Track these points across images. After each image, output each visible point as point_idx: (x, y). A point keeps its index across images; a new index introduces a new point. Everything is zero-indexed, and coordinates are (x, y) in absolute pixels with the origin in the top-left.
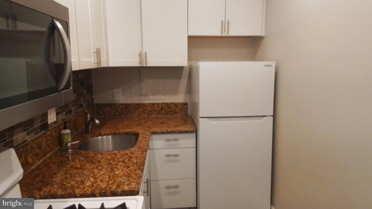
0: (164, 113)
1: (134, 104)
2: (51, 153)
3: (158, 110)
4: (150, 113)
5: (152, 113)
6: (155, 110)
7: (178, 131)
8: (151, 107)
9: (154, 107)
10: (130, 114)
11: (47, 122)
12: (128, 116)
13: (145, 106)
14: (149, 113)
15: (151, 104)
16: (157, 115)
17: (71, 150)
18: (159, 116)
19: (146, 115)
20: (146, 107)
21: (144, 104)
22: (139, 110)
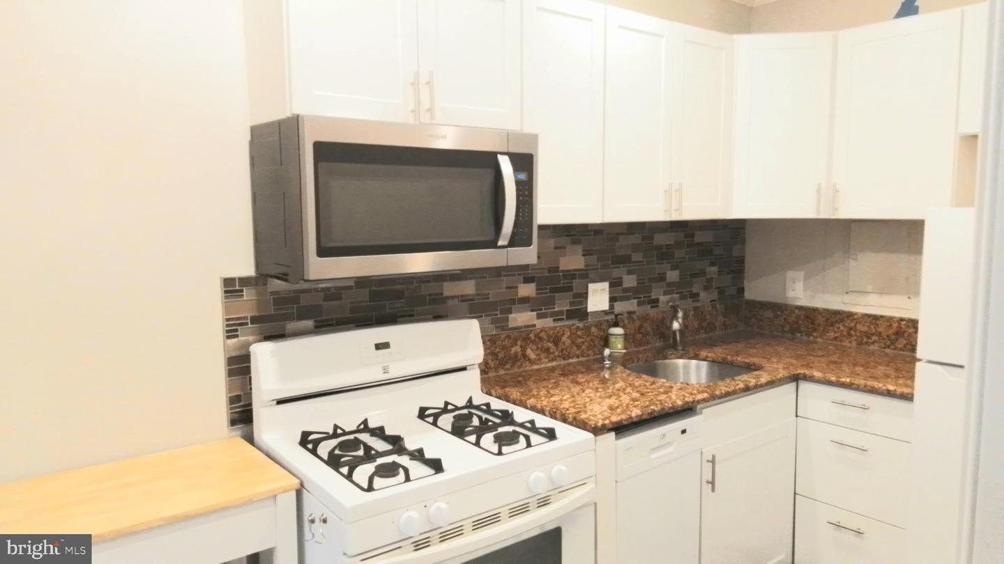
0: (905, 346)
1: (827, 310)
2: (581, 359)
3: (888, 336)
4: (865, 340)
5: (870, 341)
6: (880, 333)
7: (866, 386)
8: (868, 324)
9: (878, 325)
10: (815, 334)
11: (586, 308)
12: (812, 338)
13: (854, 319)
14: (862, 340)
15: (869, 316)
16: (884, 348)
17: (609, 361)
18: (887, 350)
19: (854, 343)
20: (855, 321)
21: (850, 315)
22: (839, 328)
